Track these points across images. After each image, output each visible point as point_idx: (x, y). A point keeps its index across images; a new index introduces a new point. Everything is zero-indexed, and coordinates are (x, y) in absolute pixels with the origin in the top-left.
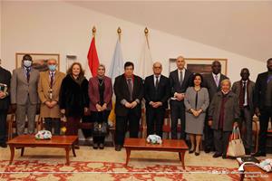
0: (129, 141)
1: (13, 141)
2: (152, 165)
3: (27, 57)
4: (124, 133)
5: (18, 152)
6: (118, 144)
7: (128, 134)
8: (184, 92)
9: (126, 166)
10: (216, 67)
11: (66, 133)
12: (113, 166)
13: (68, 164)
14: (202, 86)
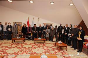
0: (35, 39)
1: (13, 39)
2: (39, 43)
3: (15, 23)
4: (34, 37)
5: (14, 41)
6: (33, 39)
7: (35, 38)
8: (45, 30)
9: (34, 43)
10: (51, 25)
11: (23, 38)
12: (32, 43)
13: (23, 43)
14: (49, 28)
